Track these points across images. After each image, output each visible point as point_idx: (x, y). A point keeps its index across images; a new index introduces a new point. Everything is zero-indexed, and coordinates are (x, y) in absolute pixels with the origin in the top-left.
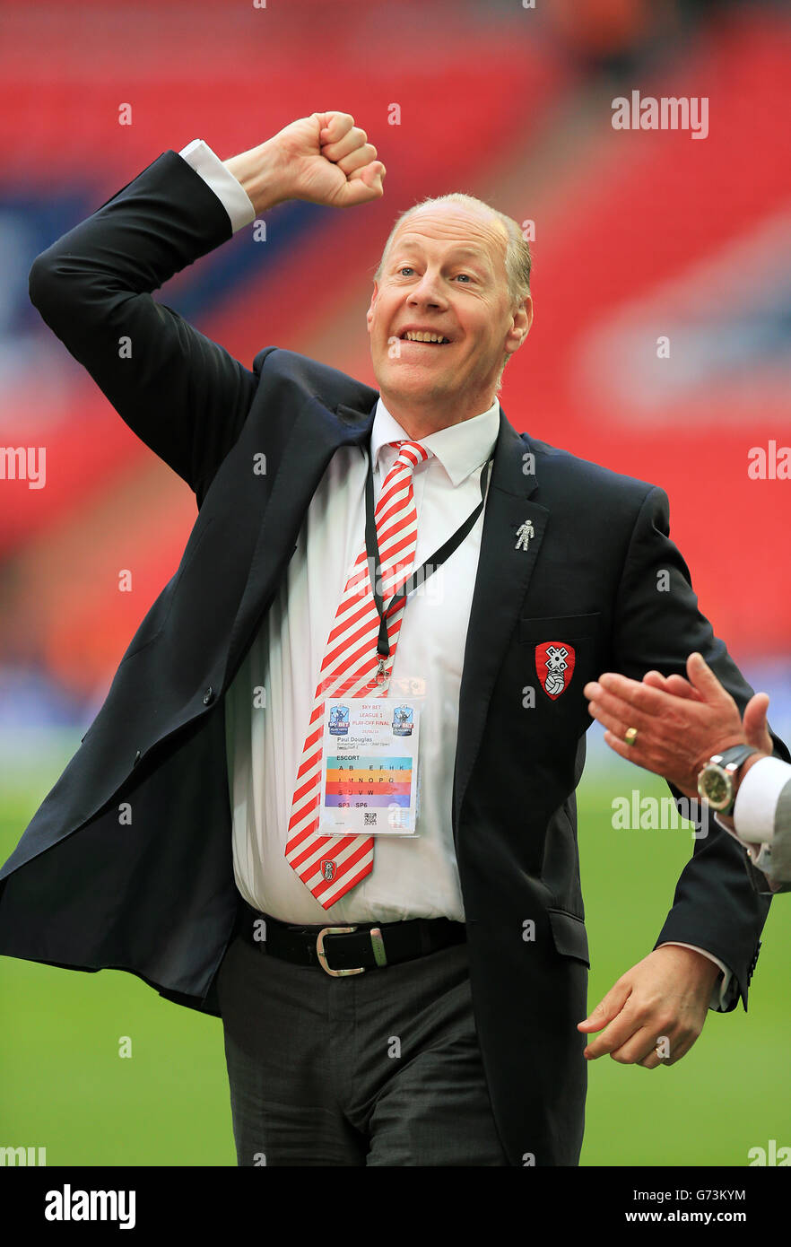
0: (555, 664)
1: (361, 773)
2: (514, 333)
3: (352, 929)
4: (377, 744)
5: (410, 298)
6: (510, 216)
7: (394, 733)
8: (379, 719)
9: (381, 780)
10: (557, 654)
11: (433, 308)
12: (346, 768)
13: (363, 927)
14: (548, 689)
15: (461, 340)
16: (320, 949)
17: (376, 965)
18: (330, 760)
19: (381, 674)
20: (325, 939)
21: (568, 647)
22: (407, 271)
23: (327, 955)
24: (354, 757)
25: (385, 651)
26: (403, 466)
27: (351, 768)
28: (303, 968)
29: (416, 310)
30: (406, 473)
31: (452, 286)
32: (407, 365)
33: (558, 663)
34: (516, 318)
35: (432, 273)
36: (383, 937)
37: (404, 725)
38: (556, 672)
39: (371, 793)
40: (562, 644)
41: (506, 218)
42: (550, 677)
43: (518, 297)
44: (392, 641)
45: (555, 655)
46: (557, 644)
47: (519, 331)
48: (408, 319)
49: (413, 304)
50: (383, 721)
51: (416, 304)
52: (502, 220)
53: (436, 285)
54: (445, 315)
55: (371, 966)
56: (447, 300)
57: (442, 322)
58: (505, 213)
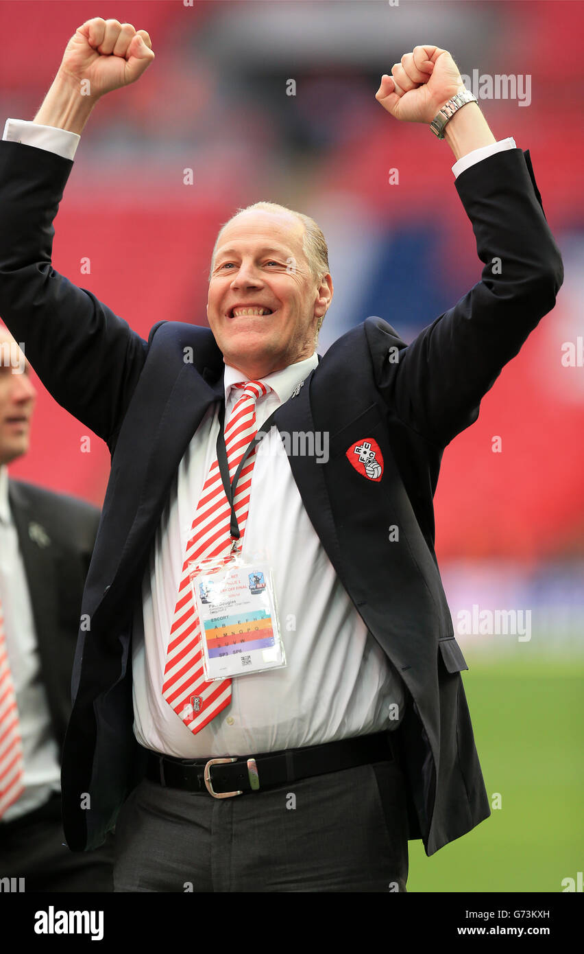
0: (365, 457)
1: (232, 628)
2: (320, 301)
3: (233, 760)
4: (240, 604)
5: (233, 285)
6: (305, 214)
7: (253, 593)
8: (238, 585)
9: (249, 629)
10: (363, 449)
11: (251, 289)
12: (220, 626)
13: (242, 759)
14: (371, 476)
15: (281, 307)
16: (207, 776)
17: (251, 788)
18: (206, 624)
19: (234, 551)
20: (211, 768)
21: (367, 440)
22: (227, 265)
23: (212, 781)
24: (224, 617)
25: (236, 535)
26: (248, 397)
27: (224, 626)
28: (193, 794)
29: (239, 293)
30: (251, 402)
31: (264, 270)
32: (243, 333)
33: (367, 455)
34: (321, 291)
35: (247, 263)
36: (257, 767)
37: (258, 586)
38: (370, 462)
39: (243, 641)
40: (362, 441)
41: (301, 215)
42: (367, 468)
43: (320, 275)
44: (241, 526)
45: (362, 451)
46: (358, 443)
47: (324, 300)
48: (233, 300)
49: (236, 289)
50: (241, 585)
51: (237, 288)
52: (299, 217)
53: (251, 272)
54: (263, 291)
55: (247, 790)
56: (262, 280)
57: (262, 297)
58: (300, 212)
